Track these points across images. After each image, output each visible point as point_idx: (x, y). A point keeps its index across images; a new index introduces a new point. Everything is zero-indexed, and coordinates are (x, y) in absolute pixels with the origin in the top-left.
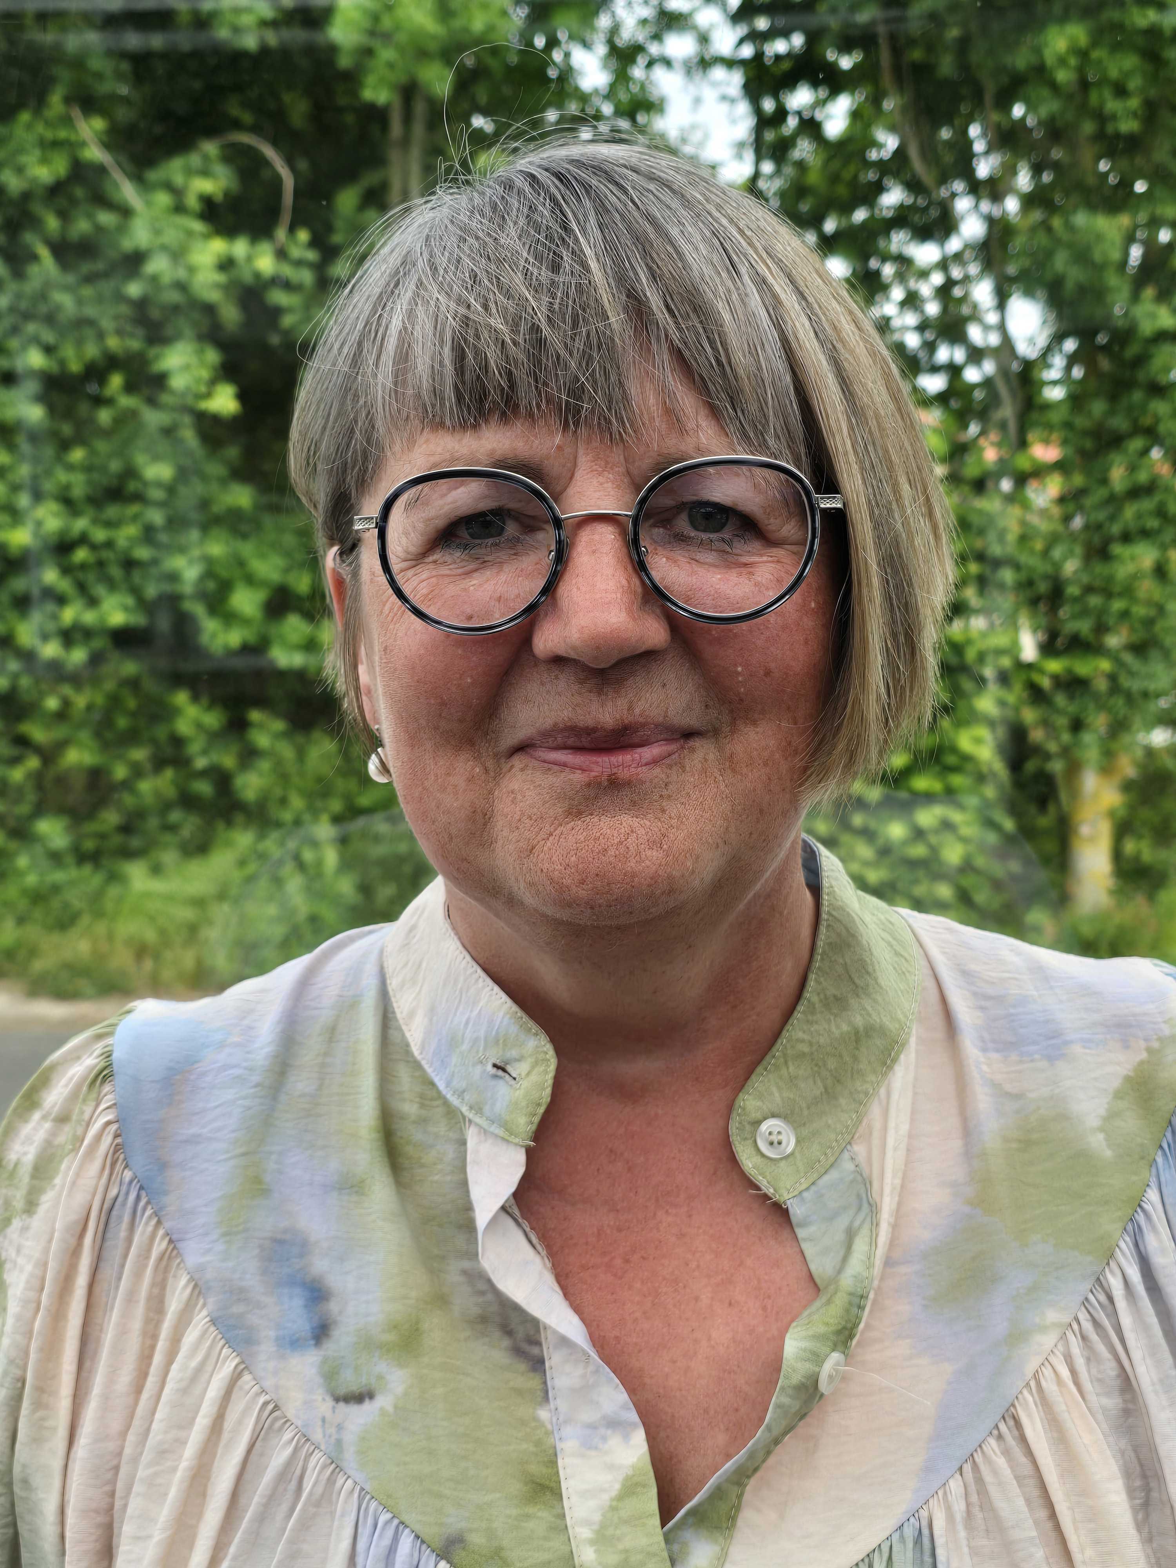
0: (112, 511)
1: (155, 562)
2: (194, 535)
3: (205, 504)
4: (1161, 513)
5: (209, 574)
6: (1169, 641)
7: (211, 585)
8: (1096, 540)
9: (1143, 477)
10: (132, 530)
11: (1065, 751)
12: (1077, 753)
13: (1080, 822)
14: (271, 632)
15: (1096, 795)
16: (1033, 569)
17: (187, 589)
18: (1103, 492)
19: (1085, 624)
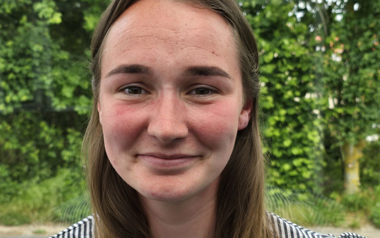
0: (21, 61)
2: (49, 68)
3: (52, 58)
4: (376, 57)
5: (55, 82)
6: (378, 101)
7: (55, 86)
8: (354, 67)
9: (370, 45)
10: (28, 67)
11: (344, 139)
12: (347, 140)
13: (349, 163)
14: (76, 101)
15: (354, 154)
16: (332, 77)
17: (47, 87)
18: (356, 50)
19: (350, 96)
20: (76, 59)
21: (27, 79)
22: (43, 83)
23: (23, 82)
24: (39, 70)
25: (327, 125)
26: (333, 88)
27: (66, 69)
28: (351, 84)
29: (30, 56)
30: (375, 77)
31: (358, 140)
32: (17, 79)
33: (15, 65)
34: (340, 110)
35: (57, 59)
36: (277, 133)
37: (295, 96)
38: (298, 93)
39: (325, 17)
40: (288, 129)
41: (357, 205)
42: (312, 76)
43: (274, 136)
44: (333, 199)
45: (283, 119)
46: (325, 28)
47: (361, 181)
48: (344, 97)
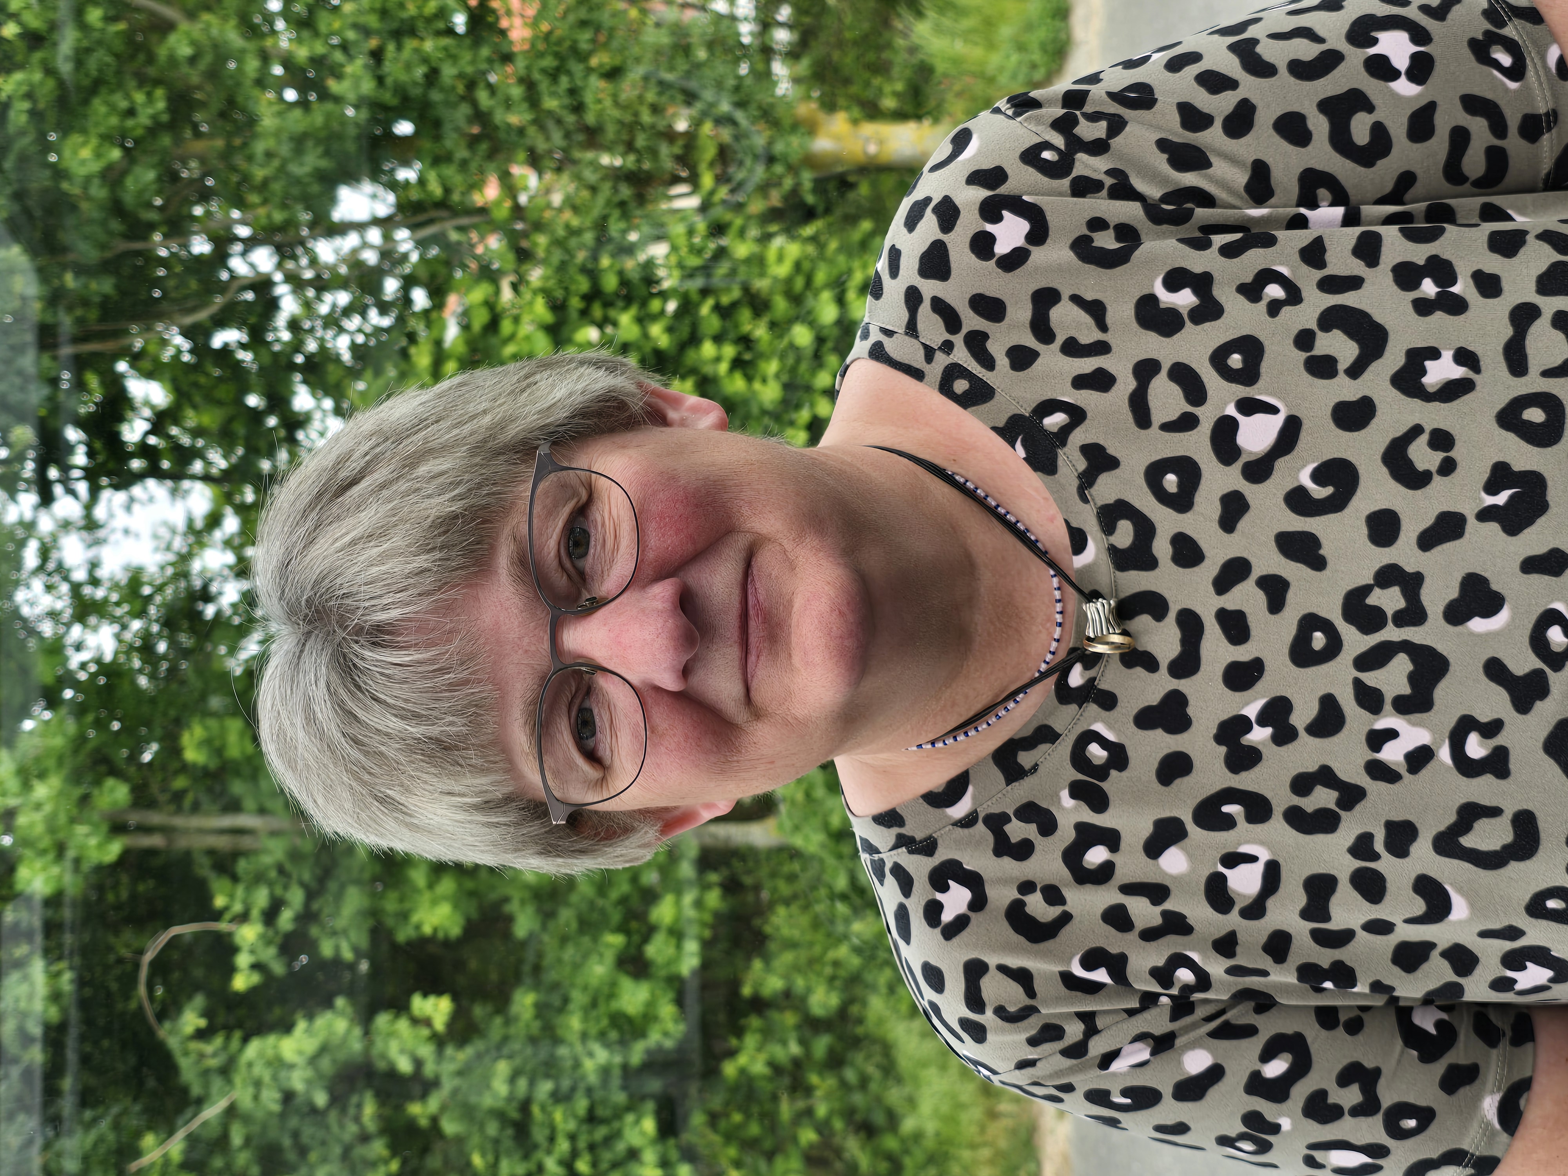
0: (539, 1135)
1: (589, 1091)
2: (562, 1051)
3: (533, 1040)
4: (553, 74)
5: (602, 1036)
7: (614, 1035)
8: (581, 137)
9: (517, 92)
10: (558, 1115)
11: (793, 169)
12: (794, 158)
13: (865, 153)
14: (663, 973)
15: (837, 138)
16: (608, 203)
17: (618, 1059)
18: (532, 131)
19: (665, 150)
20: (537, 969)
21: (591, 1119)
22: (605, 1071)
23: (601, 1132)
24: (566, 1084)
25: (749, 218)
26: (641, 199)
27: (566, 1000)
28: (630, 147)
29: (525, 1106)
30: (613, 74)
31: (796, 126)
32: (592, 1147)
33: (549, 1152)
34: (707, 180)
35: (536, 1027)
36: (772, 367)
37: (662, 312)
38: (655, 305)
39: (431, 222)
40: (760, 332)
42: (605, 262)
43: (777, 376)
45: (729, 351)
46: (464, 221)
47: (918, 117)
48: (668, 164)
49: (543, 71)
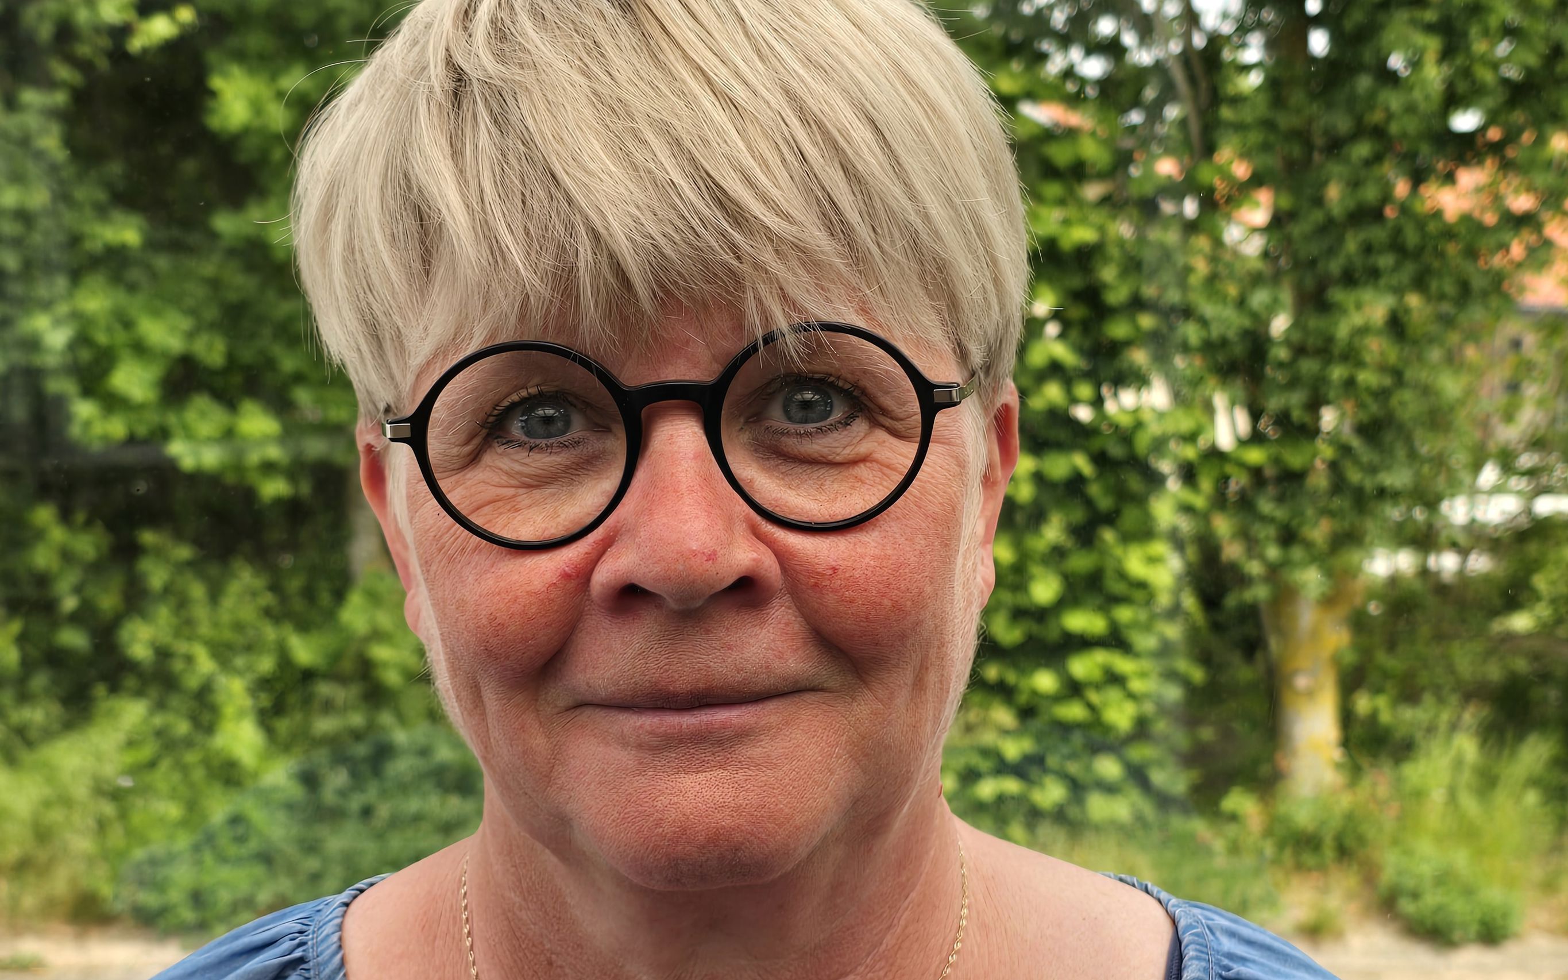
2: (61, 283)
3: (75, 240)
4: (1397, 246)
5: (82, 339)
7: (85, 355)
8: (1309, 282)
9: (1370, 194)
11: (1274, 571)
12: (1287, 577)
13: (1295, 672)
14: (172, 420)
15: (1315, 634)
16: (1223, 323)
17: (51, 361)
18: (1317, 216)
19: (1295, 400)
20: (174, 247)
22: (33, 344)
24: (16, 288)
25: (1205, 517)
26: (1227, 370)
27: (132, 288)
28: (1300, 351)
30: (1398, 325)
31: (1332, 575)
34: (1255, 456)
35: (94, 246)
37: (1074, 401)
38: (1084, 391)
39: (1192, 80)
40: (1049, 535)
41: (1328, 842)
42: (1146, 322)
44: (1233, 817)
45: (1025, 493)
46: (1195, 127)
47: (1346, 743)
48: (1274, 403)
49: (1398, 231)
